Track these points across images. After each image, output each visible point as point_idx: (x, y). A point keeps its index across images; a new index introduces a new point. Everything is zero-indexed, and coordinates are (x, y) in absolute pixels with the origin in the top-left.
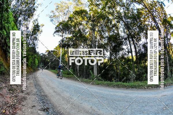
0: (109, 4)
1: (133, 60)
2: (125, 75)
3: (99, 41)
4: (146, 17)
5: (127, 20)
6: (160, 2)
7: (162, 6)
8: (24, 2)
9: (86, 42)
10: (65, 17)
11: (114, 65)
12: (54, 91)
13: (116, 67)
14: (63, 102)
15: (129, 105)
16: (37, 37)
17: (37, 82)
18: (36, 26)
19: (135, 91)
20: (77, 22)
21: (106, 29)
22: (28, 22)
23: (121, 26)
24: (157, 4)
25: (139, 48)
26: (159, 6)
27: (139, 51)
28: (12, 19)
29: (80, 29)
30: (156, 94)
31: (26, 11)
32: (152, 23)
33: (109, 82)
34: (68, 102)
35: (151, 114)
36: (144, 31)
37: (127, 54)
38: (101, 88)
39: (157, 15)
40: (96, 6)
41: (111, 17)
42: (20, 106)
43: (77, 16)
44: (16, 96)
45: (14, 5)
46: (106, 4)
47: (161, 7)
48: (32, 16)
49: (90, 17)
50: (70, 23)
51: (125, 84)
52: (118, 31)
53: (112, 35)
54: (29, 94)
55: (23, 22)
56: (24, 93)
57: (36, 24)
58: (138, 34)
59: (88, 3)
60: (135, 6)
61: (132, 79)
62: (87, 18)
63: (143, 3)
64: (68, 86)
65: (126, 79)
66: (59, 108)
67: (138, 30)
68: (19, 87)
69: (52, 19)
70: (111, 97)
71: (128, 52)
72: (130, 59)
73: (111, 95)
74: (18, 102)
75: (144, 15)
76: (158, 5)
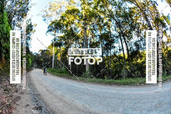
0: (101, 3)
1: (125, 58)
2: (117, 72)
3: (91, 40)
4: (138, 15)
5: (119, 18)
6: (153, 1)
7: (155, 5)
8: (18, 3)
9: (78, 41)
10: (57, 16)
11: (105, 63)
12: (47, 90)
13: (108, 64)
14: (56, 100)
15: (121, 102)
16: (31, 37)
17: (31, 81)
18: (29, 25)
19: (127, 88)
20: (69, 21)
21: (98, 27)
22: (22, 22)
23: (113, 25)
24: (150, 3)
25: (131, 46)
26: (152, 5)
27: (131, 49)
28: (6, 19)
29: (72, 28)
30: (149, 90)
31: (20, 11)
32: (144, 21)
33: (101, 80)
34: (61, 100)
35: (144, 111)
36: (136, 30)
37: (119, 51)
38: (94, 85)
39: (149, 13)
40: (88, 5)
41: (102, 16)
42: (15, 105)
43: (69, 15)
44: (11, 96)
45: (9, 6)
46: (98, 3)
47: (154, 7)
48: (25, 16)
49: (82, 16)
50: (62, 22)
51: (117, 81)
52: (109, 29)
53: (103, 34)
54: (23, 94)
55: (17, 23)
56: (18, 93)
57: (29, 24)
58: (130, 32)
59: (80, 1)
60: (127, 5)
61: (124, 76)
62: (79, 17)
63: (136, 2)
64: (61, 85)
65: (118, 76)
66: (52, 106)
67: (129, 28)
68: (14, 87)
69: (45, 18)
70: (103, 94)
71: (120, 50)
72: (122, 57)
73: (103, 92)
74: (13, 102)
75: (135, 14)
76: (150, 5)
